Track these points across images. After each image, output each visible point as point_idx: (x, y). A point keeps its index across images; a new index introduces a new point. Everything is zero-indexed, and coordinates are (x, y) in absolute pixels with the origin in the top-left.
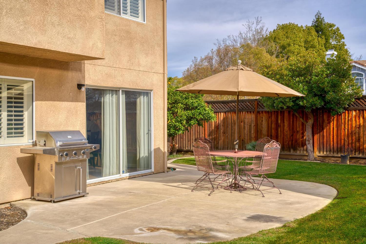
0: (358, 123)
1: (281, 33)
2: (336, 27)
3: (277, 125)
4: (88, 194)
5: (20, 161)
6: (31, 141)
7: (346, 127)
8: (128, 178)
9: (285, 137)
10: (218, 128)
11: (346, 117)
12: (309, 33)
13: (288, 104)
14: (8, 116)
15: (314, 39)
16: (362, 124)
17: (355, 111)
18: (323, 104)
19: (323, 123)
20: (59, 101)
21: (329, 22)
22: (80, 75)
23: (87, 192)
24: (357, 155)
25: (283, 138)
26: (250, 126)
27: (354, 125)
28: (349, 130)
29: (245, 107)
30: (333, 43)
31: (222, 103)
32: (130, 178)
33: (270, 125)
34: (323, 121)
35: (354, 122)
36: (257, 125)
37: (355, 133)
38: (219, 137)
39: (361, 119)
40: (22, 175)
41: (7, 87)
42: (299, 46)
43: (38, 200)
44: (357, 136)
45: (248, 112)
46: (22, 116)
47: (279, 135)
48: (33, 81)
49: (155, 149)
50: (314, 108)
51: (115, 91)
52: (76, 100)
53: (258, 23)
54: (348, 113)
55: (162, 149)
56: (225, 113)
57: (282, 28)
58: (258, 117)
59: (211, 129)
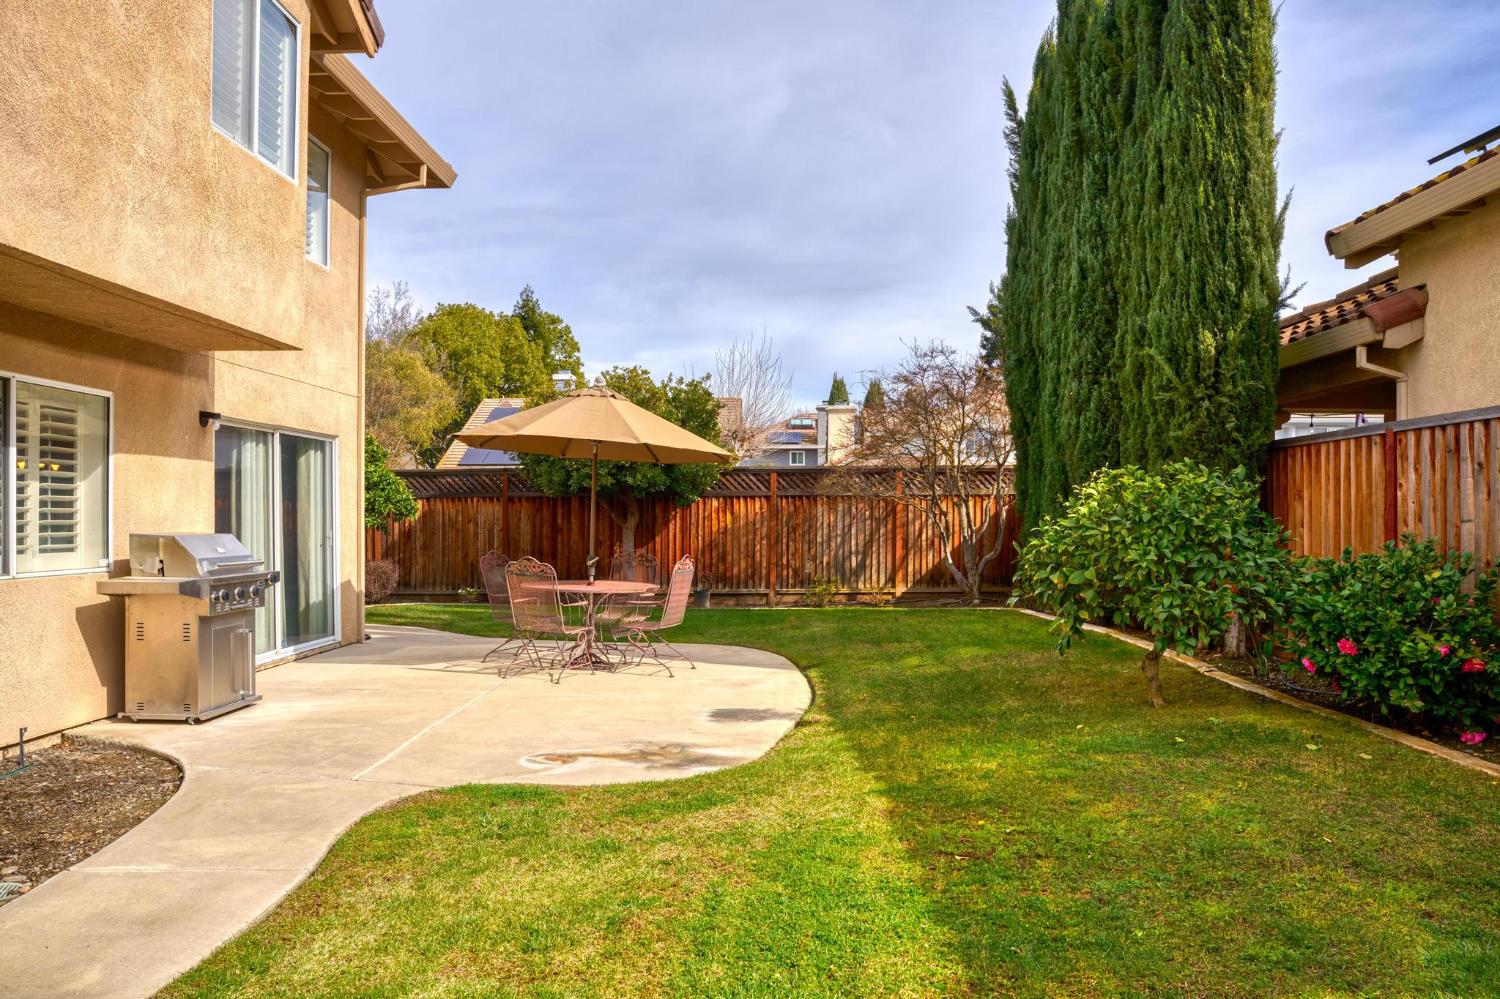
0: (722, 524)
1: (449, 325)
2: (563, 325)
3: (555, 529)
4: (260, 698)
5: (84, 615)
6: (104, 562)
7: (701, 533)
8: (294, 657)
9: (572, 555)
10: (409, 537)
11: (701, 511)
12: (510, 330)
13: (603, 481)
14: (43, 491)
15: (521, 346)
16: (729, 526)
17: (717, 498)
18: (668, 482)
19: (654, 525)
20: (163, 455)
21: (551, 313)
22: (205, 388)
23: (258, 694)
24: (721, 589)
25: (569, 557)
26: (491, 531)
27: (715, 529)
28: (706, 539)
29: (479, 487)
30: (557, 357)
31: (421, 477)
32: (301, 658)
33: (538, 529)
34: (654, 520)
35: (715, 522)
36: (506, 528)
37: (717, 545)
38: (410, 557)
39: (728, 515)
40: (88, 656)
41: (39, 411)
42: (491, 357)
43: (140, 721)
44: (721, 550)
45: (484, 499)
46: (71, 492)
47: (559, 551)
48: (108, 399)
49: (342, 585)
50: (653, 490)
51: (262, 435)
52: (195, 454)
53: (399, 294)
54: (705, 504)
55: (354, 583)
56: (428, 500)
57: (450, 313)
58: (510, 512)
59: (390, 538)
